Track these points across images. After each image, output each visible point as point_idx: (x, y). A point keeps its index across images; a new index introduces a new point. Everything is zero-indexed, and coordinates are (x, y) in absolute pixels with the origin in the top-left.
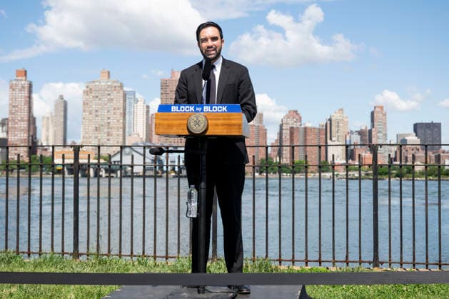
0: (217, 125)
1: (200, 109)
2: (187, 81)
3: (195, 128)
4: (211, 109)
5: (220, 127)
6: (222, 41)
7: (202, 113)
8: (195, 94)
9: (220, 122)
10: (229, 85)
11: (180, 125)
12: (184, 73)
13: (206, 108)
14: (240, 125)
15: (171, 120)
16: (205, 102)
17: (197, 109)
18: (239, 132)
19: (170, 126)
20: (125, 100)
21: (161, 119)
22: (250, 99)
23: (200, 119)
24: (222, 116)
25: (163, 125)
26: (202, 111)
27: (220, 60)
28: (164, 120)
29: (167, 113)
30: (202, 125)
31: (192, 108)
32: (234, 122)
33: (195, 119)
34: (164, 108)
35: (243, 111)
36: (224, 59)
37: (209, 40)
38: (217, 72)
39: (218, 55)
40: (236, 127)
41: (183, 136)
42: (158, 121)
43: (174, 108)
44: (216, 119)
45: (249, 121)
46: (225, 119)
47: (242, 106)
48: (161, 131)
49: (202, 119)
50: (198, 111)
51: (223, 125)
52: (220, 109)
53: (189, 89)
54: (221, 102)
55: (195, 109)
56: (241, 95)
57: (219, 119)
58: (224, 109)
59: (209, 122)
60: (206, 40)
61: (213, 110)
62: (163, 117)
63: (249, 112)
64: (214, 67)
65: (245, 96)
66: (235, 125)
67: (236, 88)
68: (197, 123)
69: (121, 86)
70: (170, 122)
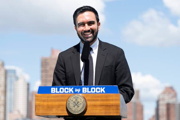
0: (95, 106)
1: (79, 90)
2: (64, 64)
3: (74, 109)
4: (90, 90)
5: (99, 108)
6: (99, 24)
7: (81, 94)
8: (73, 75)
9: (98, 103)
10: (107, 67)
11: (59, 106)
12: (61, 55)
13: (85, 90)
14: (117, 106)
15: (52, 101)
16: (83, 84)
17: (76, 90)
18: (117, 112)
19: (49, 107)
20: (6, 78)
21: (41, 101)
22: (127, 81)
23: (79, 100)
24: (100, 97)
25: (43, 106)
26: (81, 92)
27: (97, 43)
28: (44, 101)
29: (47, 95)
30: (81, 106)
31: (71, 90)
32: (112, 103)
33: (74, 100)
34: (43, 90)
35: (122, 92)
36: (100, 42)
37: (86, 25)
38: (94, 55)
39: (95, 38)
40: (114, 108)
41: (62, 116)
42: (38, 103)
43: (54, 90)
44: (94, 100)
45: (127, 102)
46: (102, 100)
47: (120, 87)
48: (41, 112)
49: (81, 100)
50: (77, 92)
51: (101, 106)
52: (98, 90)
53: (67, 71)
54: (99, 83)
55: (74, 90)
56: (118, 76)
57: (97, 100)
58: (102, 90)
59: (88, 103)
60: (83, 24)
61: (92, 92)
62: (43, 98)
63: (127, 92)
64: (91, 49)
65: (122, 77)
66: (112, 105)
67: (113, 69)
68: (76, 104)
69: (3, 65)
70: (50, 103)
